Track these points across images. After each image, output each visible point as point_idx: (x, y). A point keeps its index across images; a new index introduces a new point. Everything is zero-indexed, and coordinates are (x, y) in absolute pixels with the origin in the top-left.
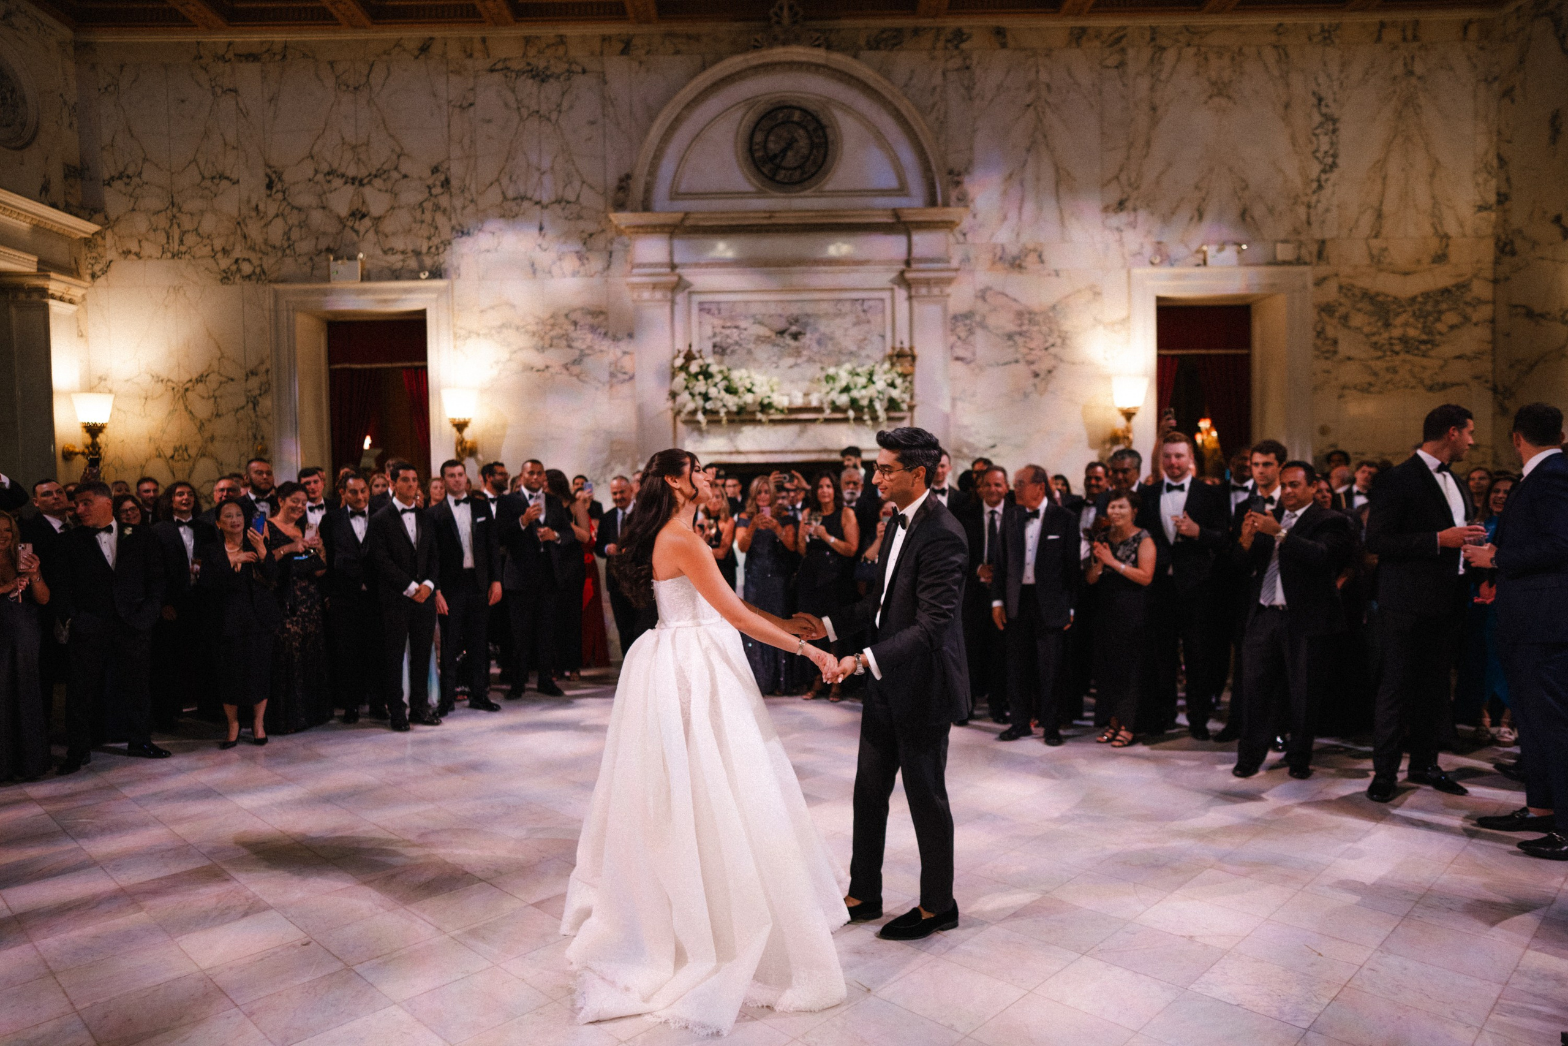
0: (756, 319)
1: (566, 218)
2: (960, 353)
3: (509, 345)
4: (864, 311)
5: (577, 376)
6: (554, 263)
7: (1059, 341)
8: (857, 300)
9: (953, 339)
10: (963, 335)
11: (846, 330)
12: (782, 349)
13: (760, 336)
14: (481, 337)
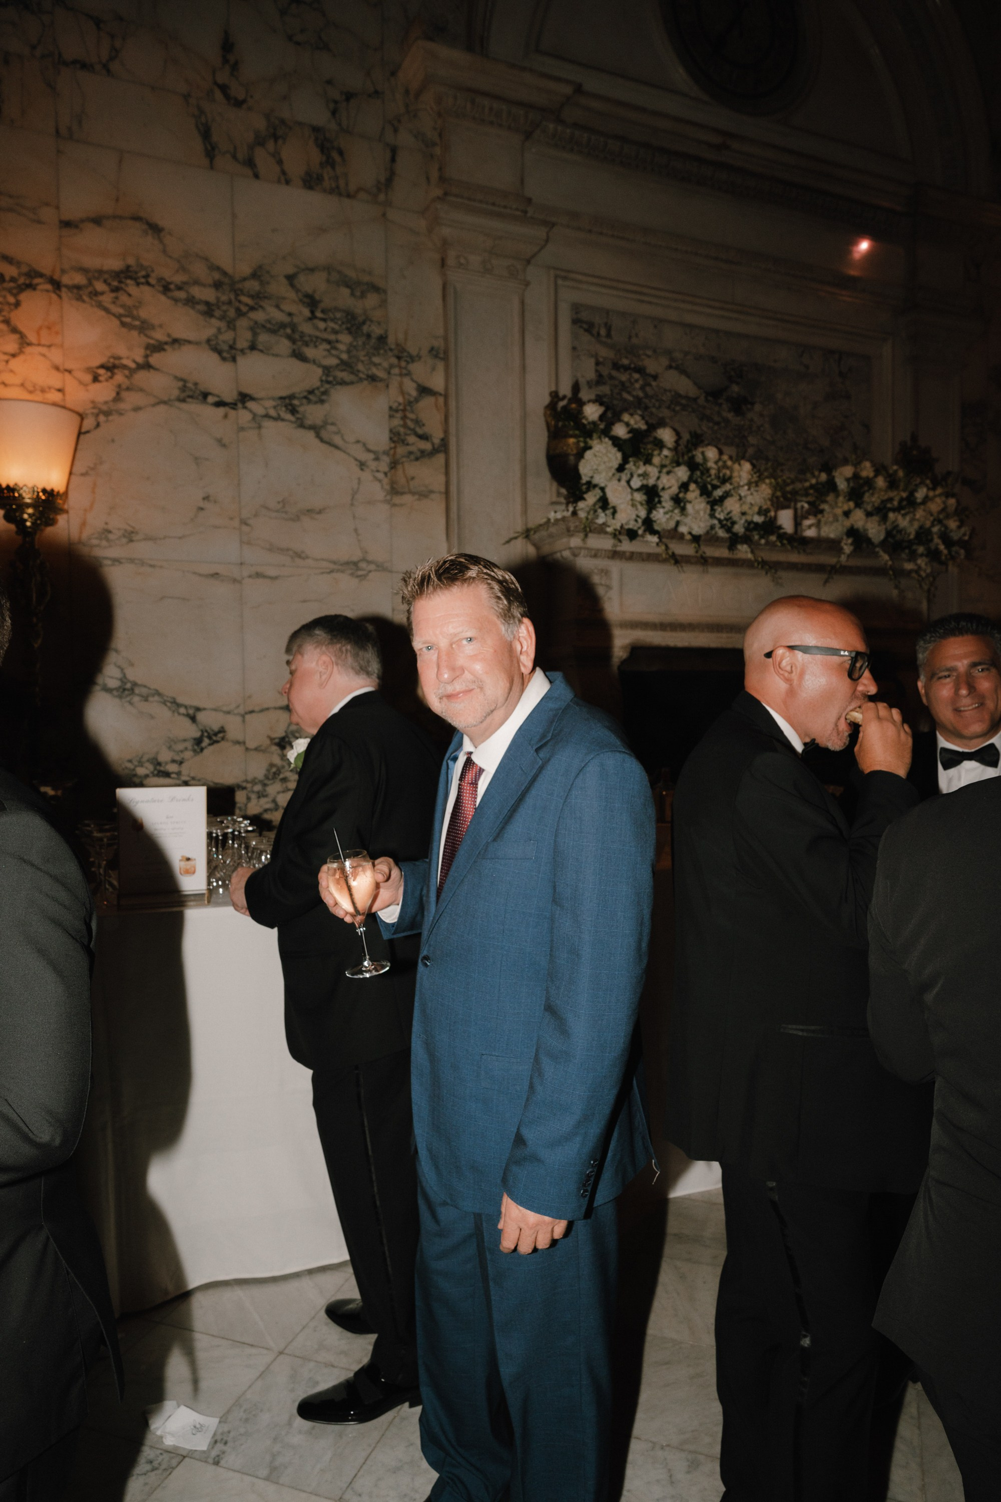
0: (672, 359)
1: (290, 38)
3: (144, 327)
5: (316, 430)
6: (260, 141)
8: (832, 352)
12: (716, 428)
13: (680, 396)
14: (64, 292)
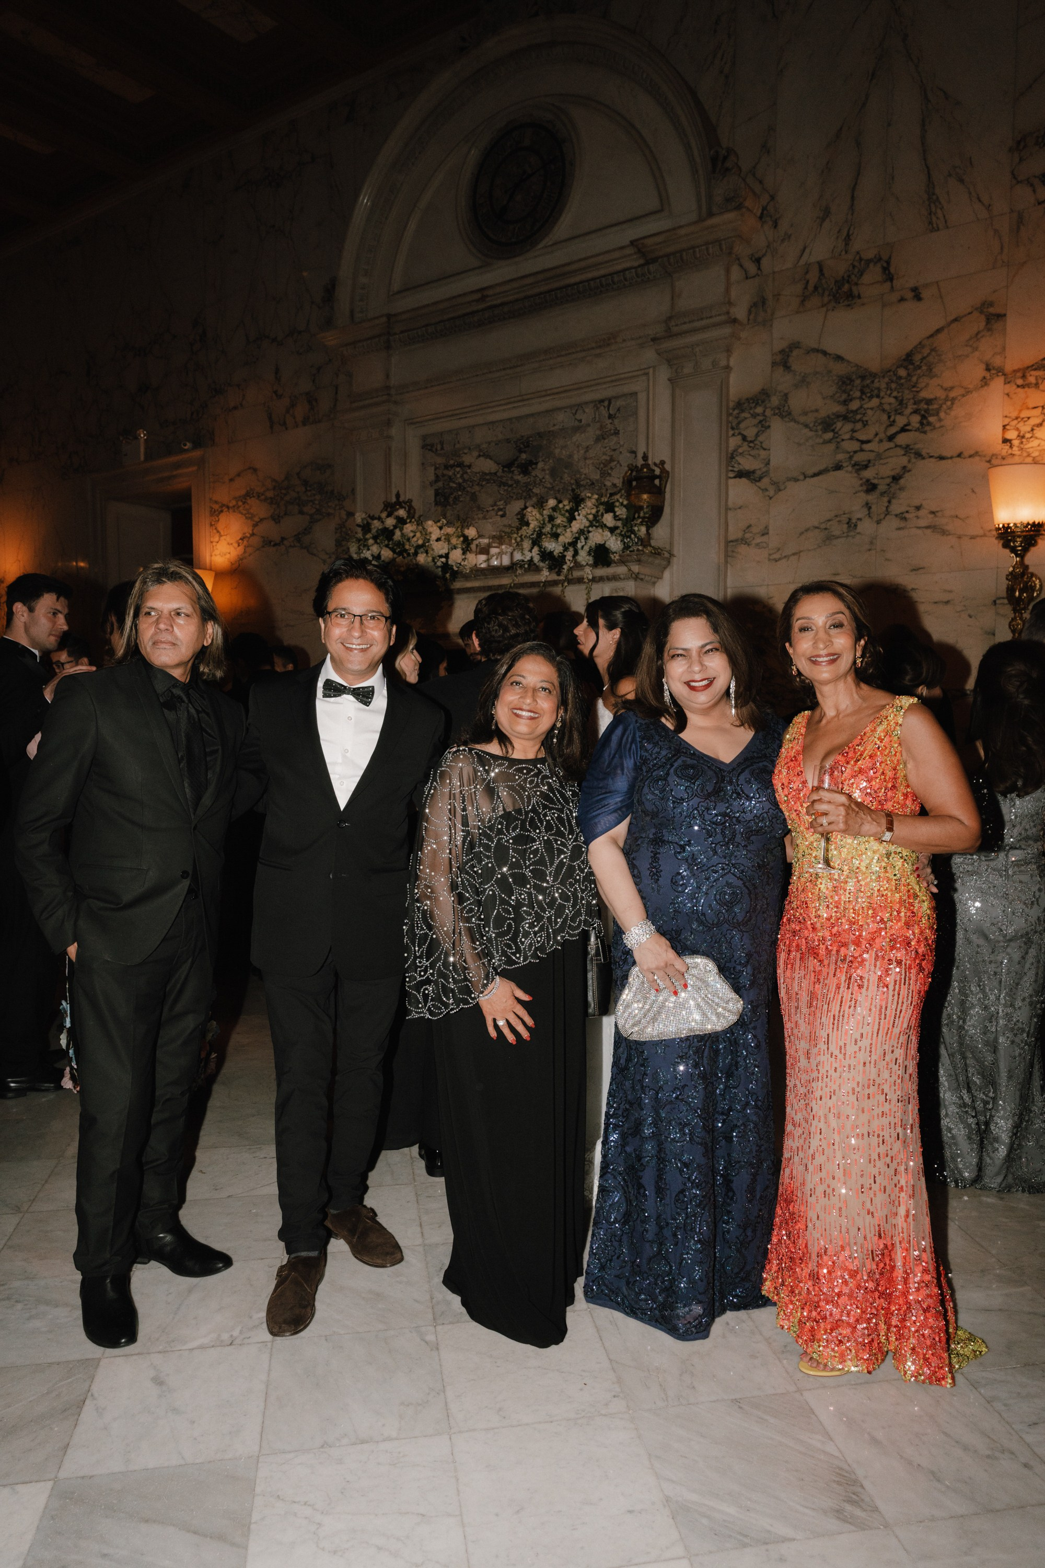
1: (298, 353)
2: (746, 463)
3: (253, 517)
4: (610, 417)
6: (288, 411)
7: (916, 419)
8: (602, 401)
9: (734, 442)
10: (750, 433)
11: (587, 449)
12: (510, 489)
13: (486, 474)
14: (231, 510)
